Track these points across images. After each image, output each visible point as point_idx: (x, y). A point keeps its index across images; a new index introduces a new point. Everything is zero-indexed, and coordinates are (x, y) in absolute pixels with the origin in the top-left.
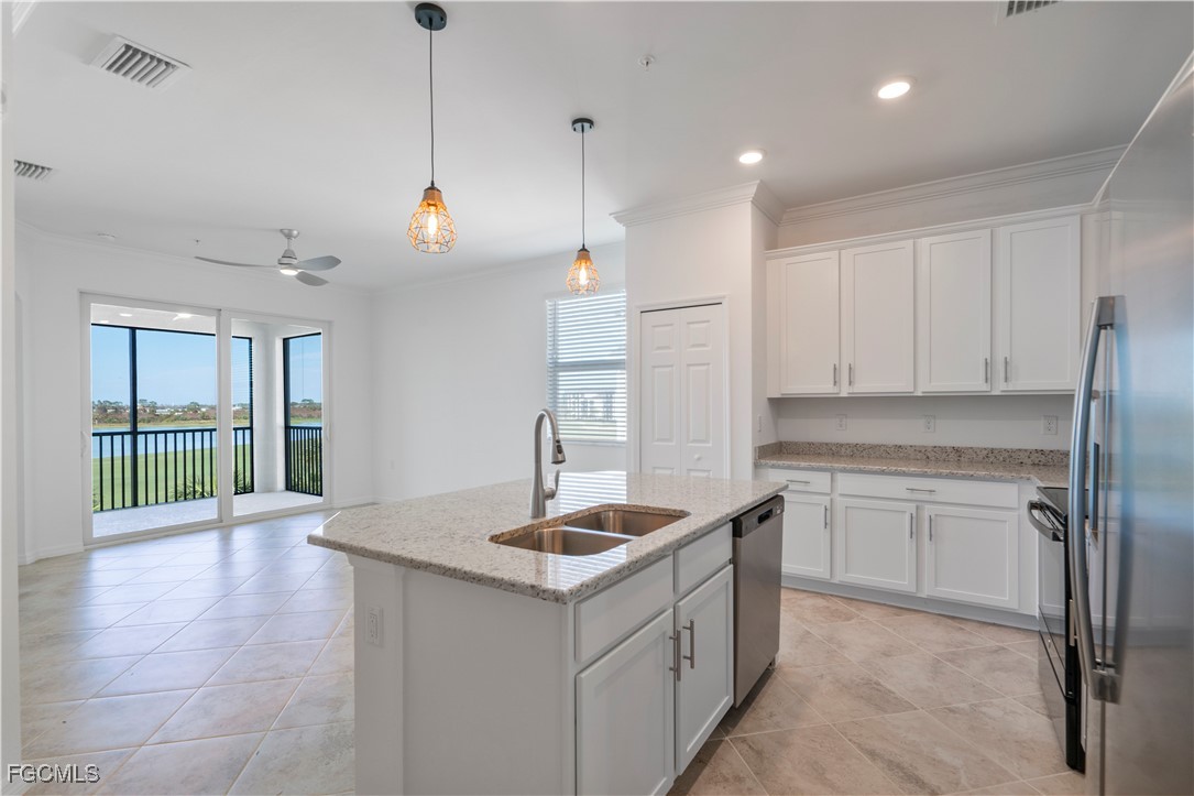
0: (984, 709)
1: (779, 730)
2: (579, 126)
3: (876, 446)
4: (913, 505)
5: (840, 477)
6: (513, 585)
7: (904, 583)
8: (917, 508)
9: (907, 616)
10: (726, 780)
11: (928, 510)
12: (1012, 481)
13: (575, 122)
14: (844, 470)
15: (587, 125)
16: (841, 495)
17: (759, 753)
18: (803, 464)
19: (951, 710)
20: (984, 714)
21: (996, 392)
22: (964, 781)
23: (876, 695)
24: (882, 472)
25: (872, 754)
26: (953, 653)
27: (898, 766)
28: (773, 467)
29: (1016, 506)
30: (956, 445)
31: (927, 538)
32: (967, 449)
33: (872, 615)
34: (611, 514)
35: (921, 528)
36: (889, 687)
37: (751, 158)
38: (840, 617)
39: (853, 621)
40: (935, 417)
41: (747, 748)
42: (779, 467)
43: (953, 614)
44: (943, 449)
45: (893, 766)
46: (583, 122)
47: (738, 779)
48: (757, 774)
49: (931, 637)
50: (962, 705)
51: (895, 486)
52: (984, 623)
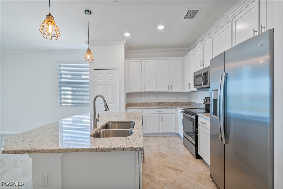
0: (179, 152)
1: (150, 169)
2: (87, 12)
3: (148, 103)
4: (158, 115)
5: (144, 110)
6: (123, 149)
7: (156, 131)
8: (159, 115)
9: (158, 138)
10: (146, 185)
11: (161, 115)
12: (174, 108)
13: (86, 11)
14: (145, 109)
15: (89, 13)
16: (144, 114)
17: (149, 176)
18: (136, 108)
19: (175, 154)
20: (180, 153)
21: (170, 91)
22: (185, 167)
23: (162, 155)
24: (152, 108)
25: (168, 167)
26: (169, 143)
27: (174, 168)
28: (130, 109)
29: (175, 113)
30: (162, 102)
31: (161, 121)
32: (164, 103)
33: (151, 139)
34: (111, 124)
35: (160, 119)
36: (163, 153)
37: (127, 35)
38: (146, 141)
39: (149, 141)
40: (158, 96)
41: (146, 176)
42: (131, 109)
43: (165, 135)
44: (160, 103)
45: (173, 169)
46: (88, 12)
47: (149, 184)
48: (151, 181)
49: (163, 141)
50: (176, 153)
51: (155, 111)
52: (170, 136)
